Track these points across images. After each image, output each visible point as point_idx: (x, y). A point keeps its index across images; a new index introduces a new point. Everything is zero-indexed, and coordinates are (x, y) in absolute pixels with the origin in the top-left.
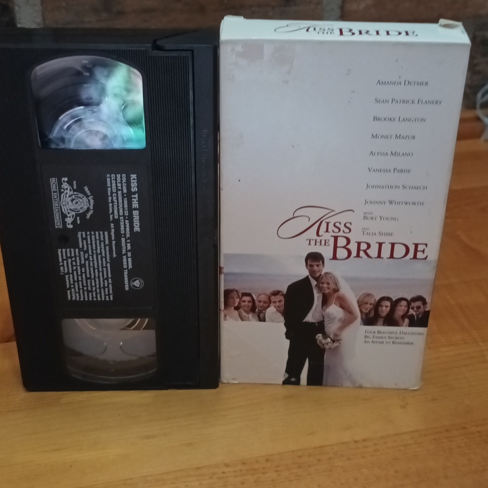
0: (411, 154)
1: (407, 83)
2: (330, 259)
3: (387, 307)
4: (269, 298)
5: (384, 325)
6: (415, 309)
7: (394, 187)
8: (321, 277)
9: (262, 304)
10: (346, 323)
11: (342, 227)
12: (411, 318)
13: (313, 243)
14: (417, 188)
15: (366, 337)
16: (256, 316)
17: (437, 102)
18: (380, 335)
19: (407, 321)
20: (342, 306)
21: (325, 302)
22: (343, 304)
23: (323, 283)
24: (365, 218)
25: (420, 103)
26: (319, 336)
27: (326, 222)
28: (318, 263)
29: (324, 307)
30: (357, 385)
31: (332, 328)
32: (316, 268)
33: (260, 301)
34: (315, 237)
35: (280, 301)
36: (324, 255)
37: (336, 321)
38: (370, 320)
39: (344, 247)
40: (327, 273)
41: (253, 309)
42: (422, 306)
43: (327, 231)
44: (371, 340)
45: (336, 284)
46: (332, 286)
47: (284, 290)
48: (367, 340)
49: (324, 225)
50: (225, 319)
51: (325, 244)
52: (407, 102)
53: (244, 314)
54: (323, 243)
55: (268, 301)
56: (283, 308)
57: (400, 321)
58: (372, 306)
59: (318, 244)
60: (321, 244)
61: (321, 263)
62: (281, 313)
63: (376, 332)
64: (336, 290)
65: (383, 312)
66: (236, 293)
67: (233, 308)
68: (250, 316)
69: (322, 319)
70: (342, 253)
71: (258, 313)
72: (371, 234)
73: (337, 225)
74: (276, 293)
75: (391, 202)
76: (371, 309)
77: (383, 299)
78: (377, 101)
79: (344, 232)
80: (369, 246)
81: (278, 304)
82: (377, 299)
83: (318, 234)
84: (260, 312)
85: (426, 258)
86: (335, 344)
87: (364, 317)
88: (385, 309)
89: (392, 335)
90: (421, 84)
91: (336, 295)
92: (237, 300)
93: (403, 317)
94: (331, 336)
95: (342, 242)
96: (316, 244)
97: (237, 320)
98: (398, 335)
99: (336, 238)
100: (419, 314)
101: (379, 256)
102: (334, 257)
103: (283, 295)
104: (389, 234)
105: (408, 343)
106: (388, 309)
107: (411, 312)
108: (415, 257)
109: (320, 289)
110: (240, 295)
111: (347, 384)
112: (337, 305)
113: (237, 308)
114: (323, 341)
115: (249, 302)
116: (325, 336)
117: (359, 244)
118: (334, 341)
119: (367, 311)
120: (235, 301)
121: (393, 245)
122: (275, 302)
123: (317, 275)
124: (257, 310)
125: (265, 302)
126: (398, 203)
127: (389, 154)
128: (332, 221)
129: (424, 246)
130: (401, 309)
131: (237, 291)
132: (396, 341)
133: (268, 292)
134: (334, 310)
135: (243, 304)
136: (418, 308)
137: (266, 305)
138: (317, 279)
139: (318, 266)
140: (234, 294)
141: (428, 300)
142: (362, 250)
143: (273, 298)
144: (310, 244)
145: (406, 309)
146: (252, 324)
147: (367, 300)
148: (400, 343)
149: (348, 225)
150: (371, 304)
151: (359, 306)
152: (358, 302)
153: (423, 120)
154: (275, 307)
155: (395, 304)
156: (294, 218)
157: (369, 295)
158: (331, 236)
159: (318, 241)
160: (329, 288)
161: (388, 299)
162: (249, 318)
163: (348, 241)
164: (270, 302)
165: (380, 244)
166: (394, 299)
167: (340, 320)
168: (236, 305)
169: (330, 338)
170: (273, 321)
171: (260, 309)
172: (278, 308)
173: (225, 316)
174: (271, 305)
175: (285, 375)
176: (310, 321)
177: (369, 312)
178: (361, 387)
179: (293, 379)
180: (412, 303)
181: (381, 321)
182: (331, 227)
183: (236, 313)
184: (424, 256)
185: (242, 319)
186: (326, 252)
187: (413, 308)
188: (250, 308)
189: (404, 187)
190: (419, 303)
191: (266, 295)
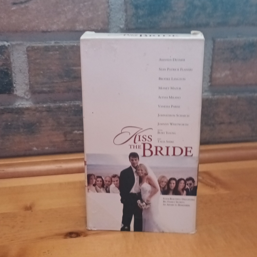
0: (179, 98)
1: (174, 60)
2: (142, 156)
3: (174, 184)
4: (111, 179)
5: (173, 195)
6: (189, 185)
7: (172, 116)
8: (138, 167)
9: (107, 182)
10: (153, 193)
11: (147, 138)
12: (187, 190)
13: (132, 147)
14: (184, 116)
15: (164, 202)
16: (105, 190)
17: (190, 70)
18: (171, 201)
19: (185, 192)
20: (150, 184)
21: (141, 181)
22: (150, 183)
23: (139, 170)
24: (159, 133)
25: (182, 70)
26: (139, 201)
27: (138, 135)
28: (135, 159)
29: (141, 184)
30: (161, 231)
31: (145, 196)
32: (135, 161)
33: (106, 181)
34: (133, 144)
35: (117, 181)
36: (139, 154)
37: (147, 192)
38: (165, 192)
39: (149, 149)
40: (141, 165)
41: (103, 186)
42: (192, 184)
43: (139, 140)
44: (166, 203)
45: (146, 170)
46: (144, 172)
47: (119, 174)
48: (165, 203)
49: (137, 137)
50: (88, 192)
51: (139, 148)
52: (175, 70)
53: (98, 188)
54: (138, 147)
55: (110, 181)
56: (118, 185)
57: (182, 192)
58: (166, 184)
59: (135, 148)
60: (136, 148)
61: (137, 158)
62: (117, 187)
63: (169, 199)
64: (146, 174)
65: (172, 187)
66: (93, 176)
67: (92, 185)
68: (102, 189)
69: (140, 191)
70: (148, 153)
71: (105, 188)
72: (162, 142)
73: (144, 137)
74: (115, 176)
75: (171, 124)
76: (166, 185)
77: (171, 179)
78: (160, 69)
79: (148, 141)
80: (162, 149)
81: (116, 182)
82: (168, 179)
83: (135, 142)
84: (107, 187)
85: (192, 155)
86: (148, 206)
87: (162, 190)
88: (173, 185)
89: (178, 201)
90: (181, 60)
91: (146, 177)
92: (94, 181)
93: (183, 190)
94: (145, 201)
95: (147, 147)
96: (134, 148)
97: (94, 192)
98: (181, 201)
99: (144, 144)
100: (191, 188)
101: (167, 154)
102: (144, 155)
103: (118, 177)
104: (172, 142)
105: (187, 205)
106: (175, 185)
107: (187, 187)
108: (186, 155)
109: (138, 174)
110: (96, 178)
111: (156, 230)
112: (147, 183)
113: (94, 185)
114: (141, 204)
115: (101, 181)
116: (142, 201)
117: (156, 148)
118: (147, 204)
119: (164, 186)
120: (93, 181)
121: (174, 148)
122: (114, 181)
123: (136, 165)
124: (105, 186)
125: (109, 182)
126: (175, 124)
127: (168, 97)
128: (142, 135)
129: (191, 149)
130: (182, 185)
131: (94, 175)
132: (180, 204)
133: (111, 175)
134: (146, 186)
135: (97, 182)
136: (191, 184)
137: (109, 183)
138: (136, 168)
139: (136, 160)
140: (93, 177)
141: (196, 180)
142: (158, 151)
143: (113, 179)
144: (131, 148)
145: (184, 185)
146: (103, 194)
147: (163, 179)
148: (183, 205)
149: (150, 137)
150: (165, 182)
151: (159, 183)
152: (158, 181)
153: (184, 79)
154: (114, 184)
155: (178, 182)
156: (122, 133)
157: (163, 177)
158: (142, 143)
159: (135, 146)
160: (142, 173)
161: (174, 179)
162: (101, 191)
163: (151, 146)
164: (112, 181)
165: (168, 148)
166: (177, 179)
167: (149, 192)
168: (94, 183)
169: (145, 202)
170: (114, 192)
171: (106, 185)
172: (116, 185)
173: (88, 190)
174: (112, 183)
175: (122, 225)
176: (134, 192)
177: (165, 187)
178: (163, 232)
179: (126, 228)
180: (187, 181)
181: (171, 192)
182: (141, 138)
183: (94, 188)
184: (191, 154)
185: (97, 192)
186: (140, 152)
187: (188, 185)
188: (101, 185)
189: (177, 116)
190: (190, 182)
191: (109, 177)
